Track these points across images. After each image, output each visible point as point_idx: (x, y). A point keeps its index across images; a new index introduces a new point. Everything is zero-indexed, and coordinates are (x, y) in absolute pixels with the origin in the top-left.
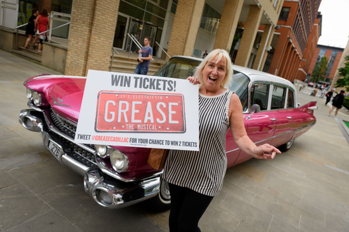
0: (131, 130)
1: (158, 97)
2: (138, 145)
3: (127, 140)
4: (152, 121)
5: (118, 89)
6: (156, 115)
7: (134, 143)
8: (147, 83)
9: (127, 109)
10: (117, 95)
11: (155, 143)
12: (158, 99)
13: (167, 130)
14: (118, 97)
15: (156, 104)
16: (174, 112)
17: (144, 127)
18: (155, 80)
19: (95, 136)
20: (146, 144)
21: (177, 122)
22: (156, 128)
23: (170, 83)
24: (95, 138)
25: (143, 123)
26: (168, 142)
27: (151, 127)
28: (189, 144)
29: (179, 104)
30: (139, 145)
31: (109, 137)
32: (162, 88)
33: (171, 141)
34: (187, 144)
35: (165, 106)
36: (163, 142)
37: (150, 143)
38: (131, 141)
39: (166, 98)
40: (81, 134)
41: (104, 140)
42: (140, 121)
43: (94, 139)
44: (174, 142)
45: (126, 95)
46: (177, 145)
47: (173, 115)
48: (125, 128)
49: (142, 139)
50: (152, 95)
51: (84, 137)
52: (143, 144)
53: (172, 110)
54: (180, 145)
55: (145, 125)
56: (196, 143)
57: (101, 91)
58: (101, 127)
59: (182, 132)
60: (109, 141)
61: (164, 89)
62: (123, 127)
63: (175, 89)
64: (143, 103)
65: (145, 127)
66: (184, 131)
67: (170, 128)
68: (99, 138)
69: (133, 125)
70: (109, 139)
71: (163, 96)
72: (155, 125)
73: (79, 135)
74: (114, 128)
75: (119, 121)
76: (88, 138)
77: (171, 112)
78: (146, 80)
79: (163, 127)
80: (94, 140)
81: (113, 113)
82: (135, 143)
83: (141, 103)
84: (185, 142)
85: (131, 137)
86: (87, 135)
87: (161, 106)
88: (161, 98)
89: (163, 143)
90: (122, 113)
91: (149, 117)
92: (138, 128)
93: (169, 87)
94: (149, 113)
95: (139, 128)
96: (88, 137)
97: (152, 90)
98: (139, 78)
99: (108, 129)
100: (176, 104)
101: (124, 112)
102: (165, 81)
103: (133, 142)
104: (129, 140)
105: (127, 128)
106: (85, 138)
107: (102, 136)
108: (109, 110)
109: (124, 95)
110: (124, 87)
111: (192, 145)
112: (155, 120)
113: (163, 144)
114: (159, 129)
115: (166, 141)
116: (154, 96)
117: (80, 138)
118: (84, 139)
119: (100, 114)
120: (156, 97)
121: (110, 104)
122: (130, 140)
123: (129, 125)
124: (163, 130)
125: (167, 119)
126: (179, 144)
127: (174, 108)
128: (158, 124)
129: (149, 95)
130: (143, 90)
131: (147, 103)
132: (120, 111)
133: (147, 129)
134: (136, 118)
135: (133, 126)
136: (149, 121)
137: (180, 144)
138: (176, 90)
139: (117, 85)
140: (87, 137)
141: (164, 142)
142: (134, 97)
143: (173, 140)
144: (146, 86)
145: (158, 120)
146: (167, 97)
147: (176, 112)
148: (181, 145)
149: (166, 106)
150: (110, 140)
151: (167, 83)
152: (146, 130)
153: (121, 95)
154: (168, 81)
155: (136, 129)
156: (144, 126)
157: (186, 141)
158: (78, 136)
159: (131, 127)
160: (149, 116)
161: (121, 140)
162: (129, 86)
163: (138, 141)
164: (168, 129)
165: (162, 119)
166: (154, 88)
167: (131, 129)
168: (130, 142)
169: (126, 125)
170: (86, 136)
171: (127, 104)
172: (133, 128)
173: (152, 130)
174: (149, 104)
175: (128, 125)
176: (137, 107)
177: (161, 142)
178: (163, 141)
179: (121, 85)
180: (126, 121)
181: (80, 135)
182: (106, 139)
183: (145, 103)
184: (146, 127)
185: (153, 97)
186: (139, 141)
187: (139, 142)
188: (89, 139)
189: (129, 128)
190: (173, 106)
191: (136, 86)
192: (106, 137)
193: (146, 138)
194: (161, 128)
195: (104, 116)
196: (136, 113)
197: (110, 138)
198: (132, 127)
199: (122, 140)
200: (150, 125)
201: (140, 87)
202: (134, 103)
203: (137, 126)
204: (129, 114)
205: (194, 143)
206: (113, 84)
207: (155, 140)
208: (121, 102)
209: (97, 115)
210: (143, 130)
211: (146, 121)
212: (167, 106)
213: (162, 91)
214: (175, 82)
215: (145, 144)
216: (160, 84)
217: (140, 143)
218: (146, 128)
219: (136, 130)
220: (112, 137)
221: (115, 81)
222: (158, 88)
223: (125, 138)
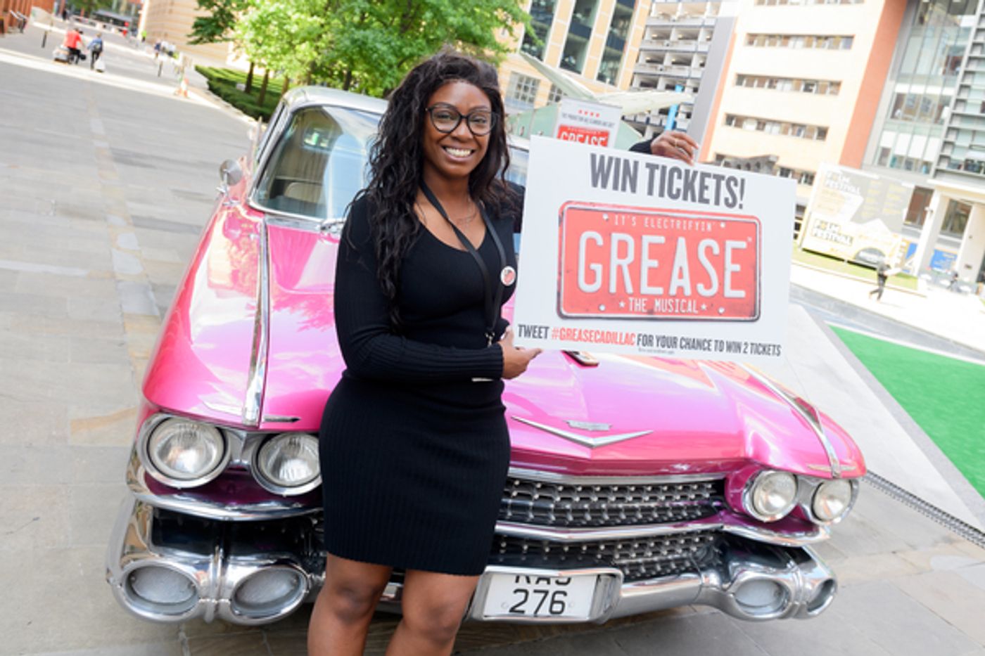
0: (641, 313)
1: (703, 223)
2: (655, 351)
3: (631, 339)
4: (688, 292)
5: (608, 197)
6: (698, 275)
7: (647, 348)
8: (679, 184)
9: (631, 257)
10: (605, 217)
11: (693, 347)
12: (703, 229)
13: (720, 315)
14: (607, 220)
15: (697, 245)
16: (737, 268)
17: (669, 307)
18: (695, 173)
19: (559, 330)
20: (674, 350)
21: (741, 294)
22: (697, 309)
23: (732, 183)
24: (559, 334)
25: (666, 295)
26: (720, 345)
27: (685, 306)
28: (764, 349)
29: (749, 244)
30: (659, 351)
31: (592, 331)
32: (712, 201)
33: (727, 342)
34: (761, 349)
35: (716, 251)
36: (709, 345)
37: (682, 347)
38: (641, 343)
39: (720, 228)
40: (527, 324)
41: (580, 338)
42: (659, 291)
43: (556, 336)
44: (734, 343)
45: (629, 217)
46: (740, 352)
47: (734, 273)
48: (626, 310)
49: (664, 337)
50: (688, 219)
51: (535, 332)
52: (666, 348)
53: (734, 262)
54: (745, 352)
55: (671, 300)
56: (779, 346)
57: (568, 202)
58: (572, 307)
59: (751, 318)
60: (591, 341)
61: (717, 203)
62: (622, 304)
63: (741, 202)
64: (667, 239)
65: (671, 306)
66: (756, 317)
67: (725, 311)
68: (568, 335)
69: (646, 299)
70: (591, 336)
71: (714, 223)
72: (695, 302)
73: (521, 326)
74: (602, 308)
75: (613, 289)
76: (542, 335)
77: (731, 267)
78: (676, 174)
79: (712, 305)
80: (558, 338)
81: (597, 268)
82: (649, 348)
83: (661, 239)
84: (756, 344)
85: (640, 332)
86: (540, 328)
87: (709, 250)
88: (709, 227)
89: (710, 347)
90: (620, 268)
91: (681, 281)
92: (656, 310)
93: (728, 195)
94: (681, 269)
95: (658, 308)
96: (543, 330)
97: (689, 205)
98: (657, 167)
99: (587, 311)
100: (742, 245)
101: (625, 263)
102: (719, 178)
103: (644, 345)
104: (635, 340)
105: (631, 309)
106: (536, 334)
107: (575, 330)
108: (589, 261)
109: (623, 217)
110: (623, 193)
111: (771, 352)
112: (694, 288)
113: (709, 349)
114: (702, 312)
115: (716, 341)
116: (694, 220)
117: (525, 335)
118: (534, 337)
119: (567, 270)
120: (697, 224)
121: (591, 241)
122: (639, 340)
123: (636, 300)
124: (712, 315)
125: (721, 284)
126: (743, 348)
127: (736, 255)
128: (701, 299)
129: (682, 219)
130: (666, 203)
131: (676, 241)
132: (615, 261)
133: (677, 311)
134: (651, 284)
135: (645, 302)
136: (681, 289)
137: (747, 347)
138: (744, 207)
139: (604, 186)
140: (540, 332)
141: (713, 344)
142: (646, 222)
143: (731, 339)
144: (674, 192)
145: (700, 287)
146: (723, 225)
147: (742, 268)
148: (747, 351)
149: (720, 252)
150: (592, 339)
151: (723, 183)
152: (673, 313)
153: (617, 217)
154: (727, 177)
155: (651, 312)
156: (669, 304)
157: (758, 343)
158: (518, 328)
159: (640, 305)
160: (681, 276)
161: (618, 340)
162: (633, 190)
163: (655, 341)
164: (721, 310)
165: (708, 286)
166: (693, 199)
167: (640, 309)
168: (638, 344)
169: (629, 301)
170: (537, 329)
171: (630, 240)
172: (645, 308)
173: (686, 314)
174: (682, 242)
175: (633, 301)
176: (655, 251)
177: (706, 345)
178: (710, 341)
179: (615, 187)
180: (630, 289)
181: (525, 326)
182: (584, 337)
183: (672, 239)
184: (674, 304)
185: (690, 226)
186: (658, 341)
187: (658, 345)
188: (546, 337)
189: (636, 309)
190: (735, 250)
191: (650, 192)
192: (583, 330)
193: (673, 335)
194: (707, 308)
195: (577, 274)
196: (650, 269)
197: (593, 334)
198: (644, 305)
199: (621, 339)
200: (683, 301)
201: (661, 194)
202: (647, 239)
203: (654, 303)
204: (635, 268)
205: (774, 346)
206: (595, 184)
207: (694, 340)
208: (616, 237)
209: (560, 273)
210: (667, 313)
211: (673, 291)
212: (723, 249)
213: (711, 208)
214: (743, 181)
215: (671, 349)
216: (707, 188)
217: (660, 347)
218: (674, 307)
219: (651, 315)
220: (598, 332)
221: (600, 173)
222: (703, 200)
223: (627, 335)
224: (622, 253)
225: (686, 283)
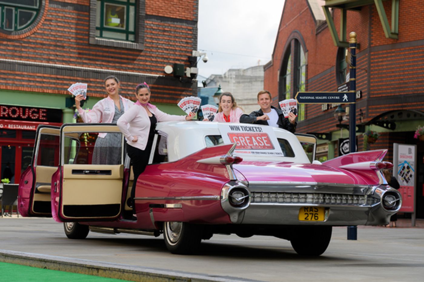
6: (258, 142)
18: (250, 127)
21: (269, 145)
25: (254, 146)
33: (270, 153)
42: (252, 145)
48: (247, 148)
63: (262, 131)
66: (274, 149)
67: (267, 148)
74: (242, 148)
77: (265, 141)
78: (246, 127)
81: (239, 142)
85: (251, 151)
90: (243, 142)
93: (259, 130)
99: (240, 148)
109: (240, 134)
127: (265, 139)
128: (261, 146)
130: (247, 132)
137: (274, 153)
145: (260, 144)
160: (255, 142)
174: (253, 138)
180: (246, 145)
183: (251, 137)
191: (243, 130)
204: (246, 141)
213: (256, 132)
219: (252, 149)
220: (243, 151)
224: (242, 139)
225: (257, 143)
